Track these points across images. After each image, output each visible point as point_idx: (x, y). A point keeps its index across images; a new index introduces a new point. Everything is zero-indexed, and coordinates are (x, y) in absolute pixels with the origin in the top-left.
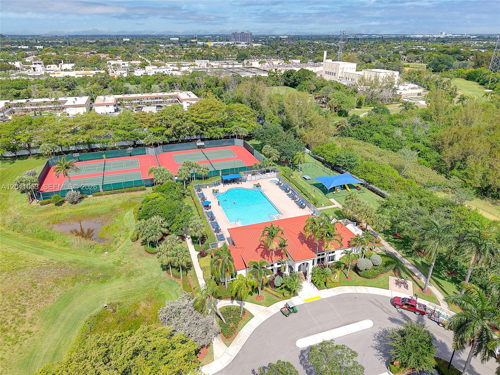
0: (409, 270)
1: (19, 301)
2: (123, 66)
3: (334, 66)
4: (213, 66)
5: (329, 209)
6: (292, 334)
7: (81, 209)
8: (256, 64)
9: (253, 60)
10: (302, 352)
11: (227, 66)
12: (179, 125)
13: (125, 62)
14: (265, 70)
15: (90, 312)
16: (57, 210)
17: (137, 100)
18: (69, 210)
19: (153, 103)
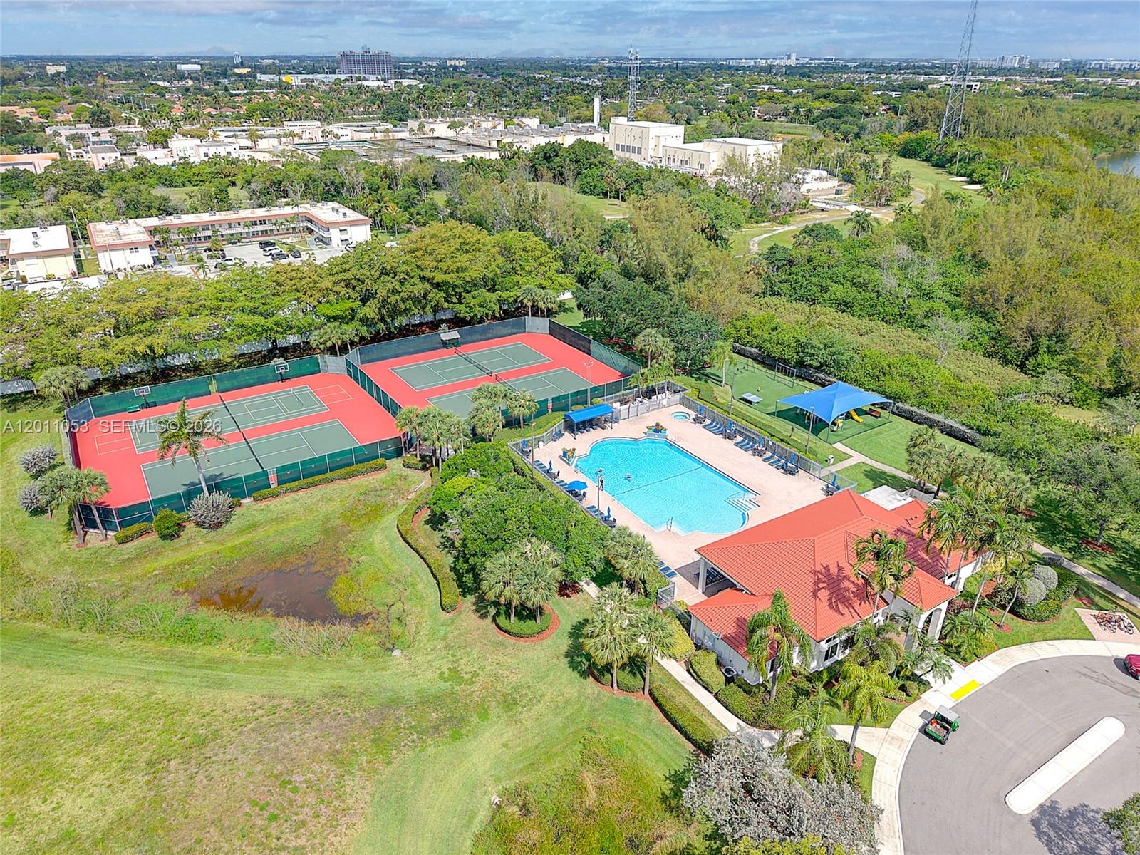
0: (1100, 588)
1: (278, 839)
2: (95, 139)
3: (637, 132)
4: (337, 135)
5: (847, 468)
6: (983, 784)
7: (241, 540)
8: (441, 129)
9: (431, 120)
10: (1035, 823)
11: (372, 135)
12: (394, 292)
13: (100, 130)
14: (472, 143)
15: (468, 825)
16: (172, 550)
17: (203, 230)
18: (209, 548)
19: (244, 236)
